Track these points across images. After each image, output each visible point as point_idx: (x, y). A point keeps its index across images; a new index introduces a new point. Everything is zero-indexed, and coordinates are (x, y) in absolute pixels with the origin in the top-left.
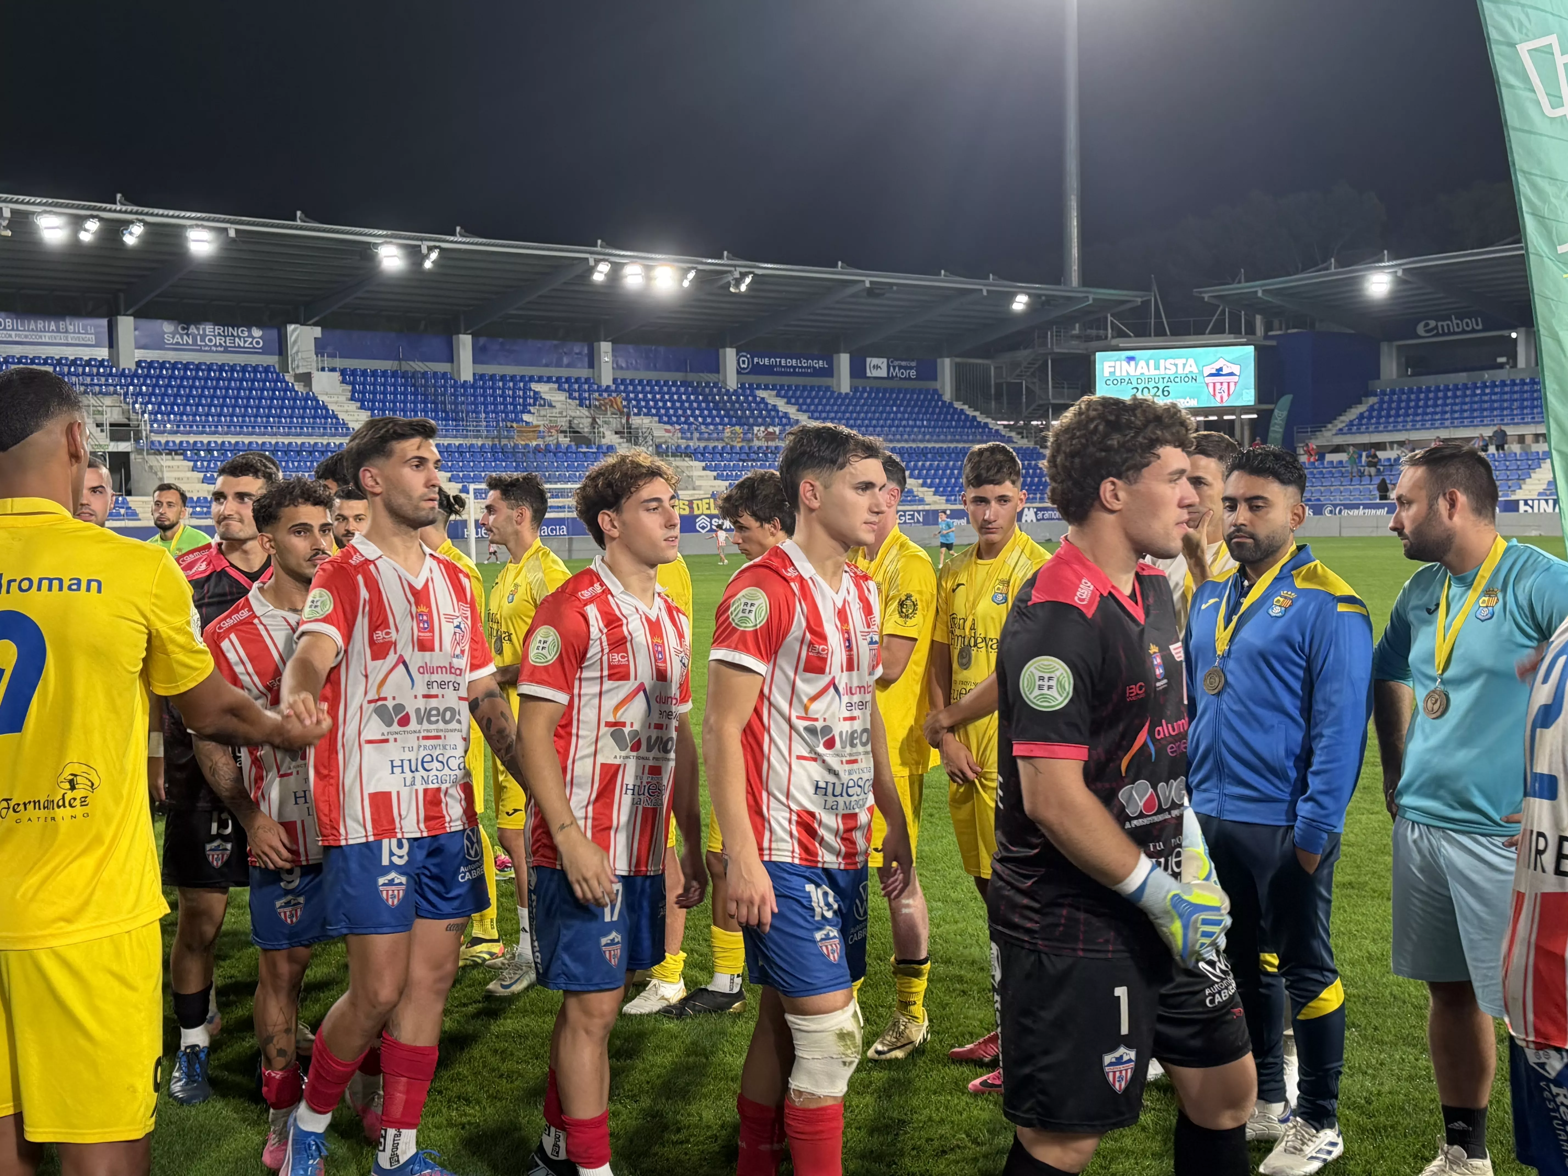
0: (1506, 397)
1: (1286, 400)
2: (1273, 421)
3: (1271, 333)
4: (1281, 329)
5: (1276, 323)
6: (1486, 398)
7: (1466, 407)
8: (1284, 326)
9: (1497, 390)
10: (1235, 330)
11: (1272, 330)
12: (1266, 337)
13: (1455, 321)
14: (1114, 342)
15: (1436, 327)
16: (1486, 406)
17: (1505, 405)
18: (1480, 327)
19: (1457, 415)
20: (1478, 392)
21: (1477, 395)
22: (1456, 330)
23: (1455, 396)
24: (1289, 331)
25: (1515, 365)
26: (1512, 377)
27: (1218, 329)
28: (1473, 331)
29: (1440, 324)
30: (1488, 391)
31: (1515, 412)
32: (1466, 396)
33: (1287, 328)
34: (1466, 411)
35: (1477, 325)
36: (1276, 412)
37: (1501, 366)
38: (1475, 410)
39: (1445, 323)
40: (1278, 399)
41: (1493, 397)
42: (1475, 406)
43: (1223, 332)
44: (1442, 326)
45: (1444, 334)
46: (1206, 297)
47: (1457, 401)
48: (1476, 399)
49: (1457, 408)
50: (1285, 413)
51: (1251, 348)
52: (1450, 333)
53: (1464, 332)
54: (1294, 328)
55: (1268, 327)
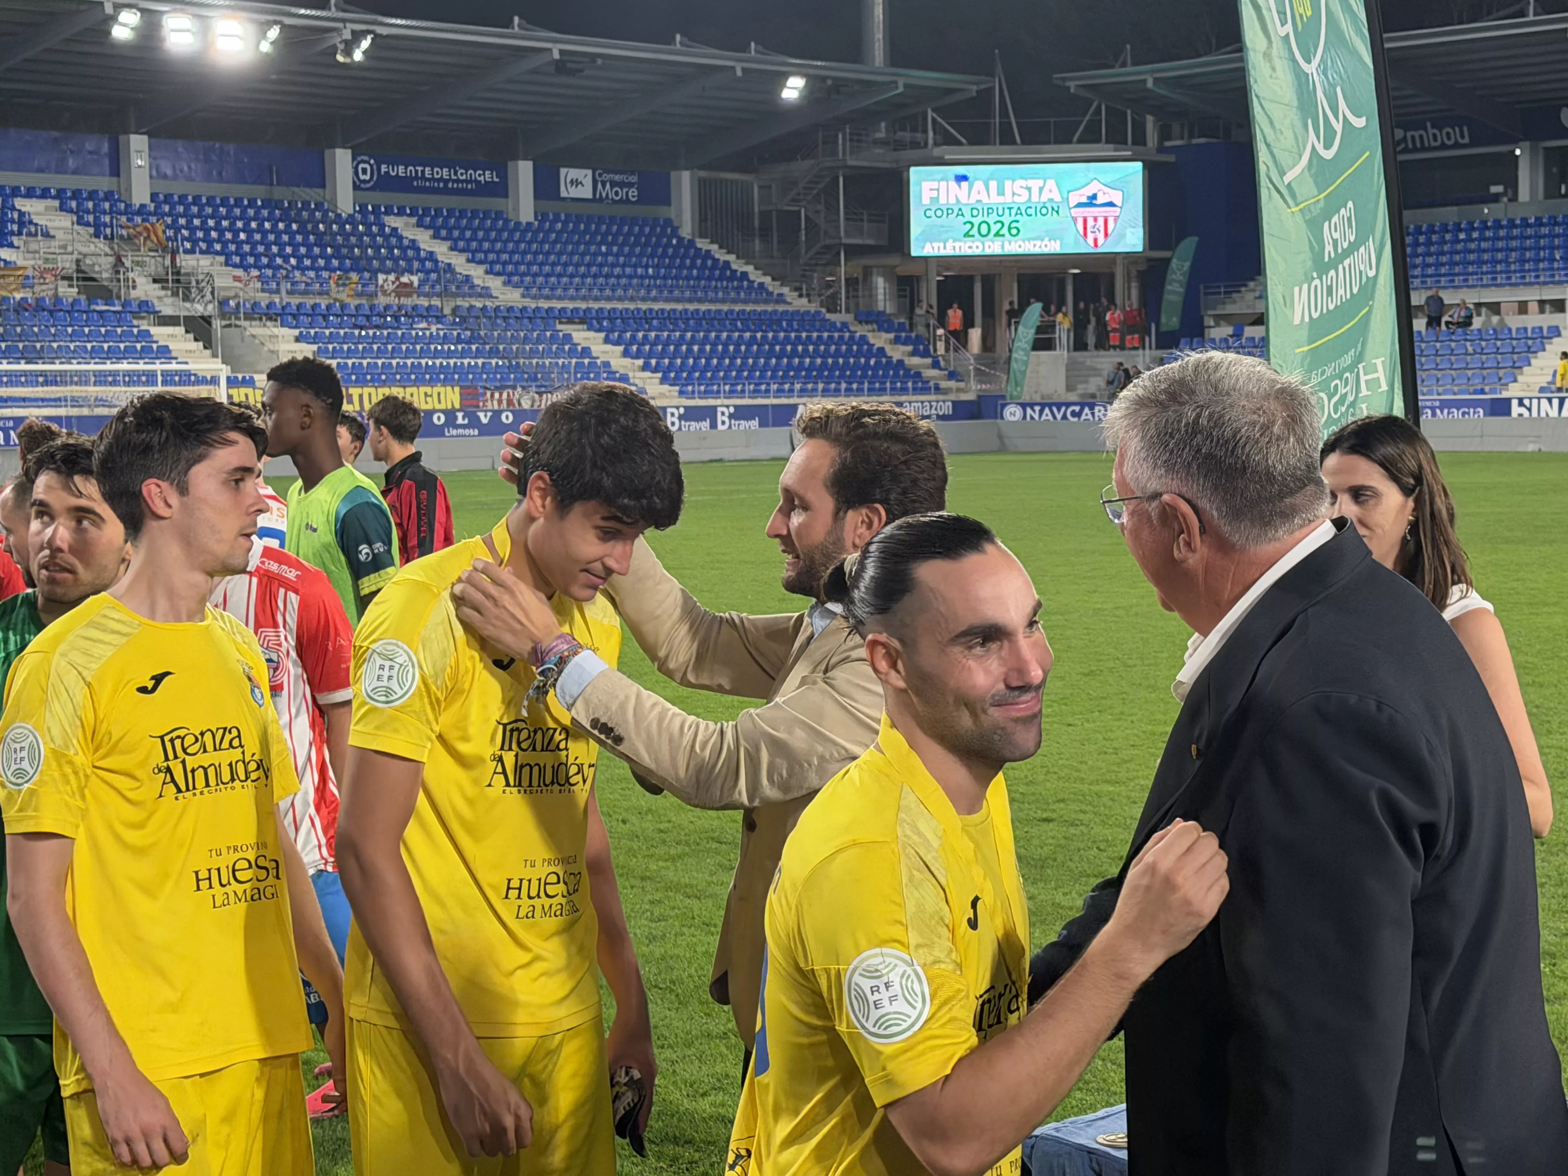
0: (1500, 244)
1: (1189, 244)
2: (1170, 276)
3: (1168, 144)
4: (1182, 138)
5: (1176, 128)
6: (1473, 246)
7: (1444, 259)
8: (1186, 135)
9: (1489, 234)
10: (1116, 138)
11: (1170, 139)
12: (1161, 149)
13: (1431, 131)
14: (937, 152)
15: (1405, 139)
16: (1472, 257)
17: (1500, 256)
18: (1466, 140)
19: (1430, 271)
20: (1462, 236)
21: (1458, 241)
22: (1433, 144)
23: (1429, 243)
24: (1195, 141)
25: (1514, 198)
26: (1510, 216)
27: (1091, 136)
28: (1457, 146)
29: (1409, 134)
30: (1475, 235)
31: (1513, 267)
32: (1444, 242)
33: (1191, 136)
34: (1443, 265)
35: (1463, 137)
36: (1174, 263)
37: (1496, 198)
38: (1457, 264)
39: (1416, 134)
40: (1178, 241)
41: (1483, 245)
42: (1457, 258)
43: (1098, 141)
44: (1413, 137)
45: (1415, 150)
46: (1072, 85)
47: (1432, 249)
48: (1459, 247)
49: (1431, 260)
50: (1187, 265)
51: (1139, 165)
52: (1423, 149)
53: (1443, 147)
54: (1199, 137)
55: (1165, 134)
